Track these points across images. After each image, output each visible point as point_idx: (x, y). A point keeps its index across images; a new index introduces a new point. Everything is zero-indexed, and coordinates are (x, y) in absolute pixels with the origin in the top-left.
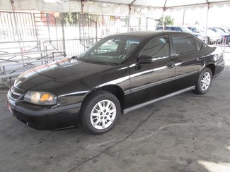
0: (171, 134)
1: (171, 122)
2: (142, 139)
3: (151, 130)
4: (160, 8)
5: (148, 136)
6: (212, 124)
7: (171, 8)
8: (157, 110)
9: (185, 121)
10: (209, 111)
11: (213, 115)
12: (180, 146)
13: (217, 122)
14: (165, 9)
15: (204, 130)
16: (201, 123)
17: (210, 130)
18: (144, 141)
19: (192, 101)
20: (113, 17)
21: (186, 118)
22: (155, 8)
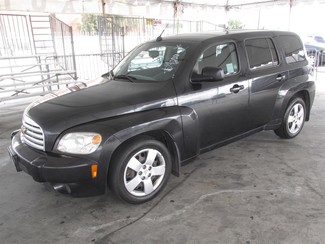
0: (218, 209)
1: (219, 187)
2: (168, 217)
3: (186, 201)
4: (220, 7)
5: (178, 213)
6: (285, 191)
7: (237, 7)
8: (201, 165)
9: (243, 185)
10: (283, 166)
11: (289, 174)
12: (228, 232)
13: (294, 187)
14: (227, 8)
15: (272, 202)
16: (267, 188)
17: (282, 202)
18: (170, 222)
19: (258, 150)
20: (150, 21)
21: (245, 179)
22: (213, 7)
